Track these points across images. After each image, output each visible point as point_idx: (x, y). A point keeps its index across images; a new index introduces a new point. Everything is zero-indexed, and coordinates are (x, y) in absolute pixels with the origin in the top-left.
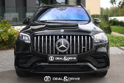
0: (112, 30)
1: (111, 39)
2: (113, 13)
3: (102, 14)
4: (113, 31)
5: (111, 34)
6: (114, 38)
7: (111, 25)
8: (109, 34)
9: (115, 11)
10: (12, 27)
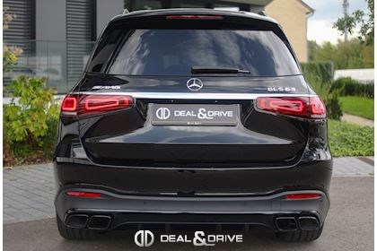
0: (343, 108)
1: (342, 133)
2: (346, 57)
3: (312, 62)
4: (347, 112)
5: (339, 120)
6: (350, 133)
7: (341, 95)
8: (334, 121)
9: (353, 52)
10: (55, 97)
